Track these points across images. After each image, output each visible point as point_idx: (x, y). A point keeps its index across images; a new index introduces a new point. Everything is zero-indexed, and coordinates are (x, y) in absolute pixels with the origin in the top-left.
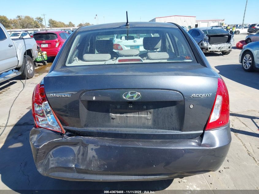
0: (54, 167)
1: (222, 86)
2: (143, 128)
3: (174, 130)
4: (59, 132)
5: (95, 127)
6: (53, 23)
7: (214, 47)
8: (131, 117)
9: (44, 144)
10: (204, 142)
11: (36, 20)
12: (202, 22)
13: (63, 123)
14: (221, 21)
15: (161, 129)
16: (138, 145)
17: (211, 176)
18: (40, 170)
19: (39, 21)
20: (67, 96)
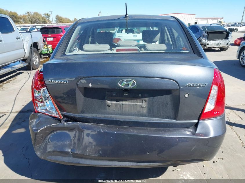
0: (51, 151)
1: (218, 76)
2: (138, 116)
3: (168, 119)
4: (57, 118)
5: (91, 113)
6: (59, 19)
7: (212, 43)
8: (126, 104)
9: (42, 128)
10: (198, 131)
11: (44, 16)
12: (201, 20)
13: (61, 108)
14: (220, 19)
15: (156, 117)
16: (133, 133)
17: (205, 166)
18: (38, 153)
19: (47, 17)
20: (64, 82)
